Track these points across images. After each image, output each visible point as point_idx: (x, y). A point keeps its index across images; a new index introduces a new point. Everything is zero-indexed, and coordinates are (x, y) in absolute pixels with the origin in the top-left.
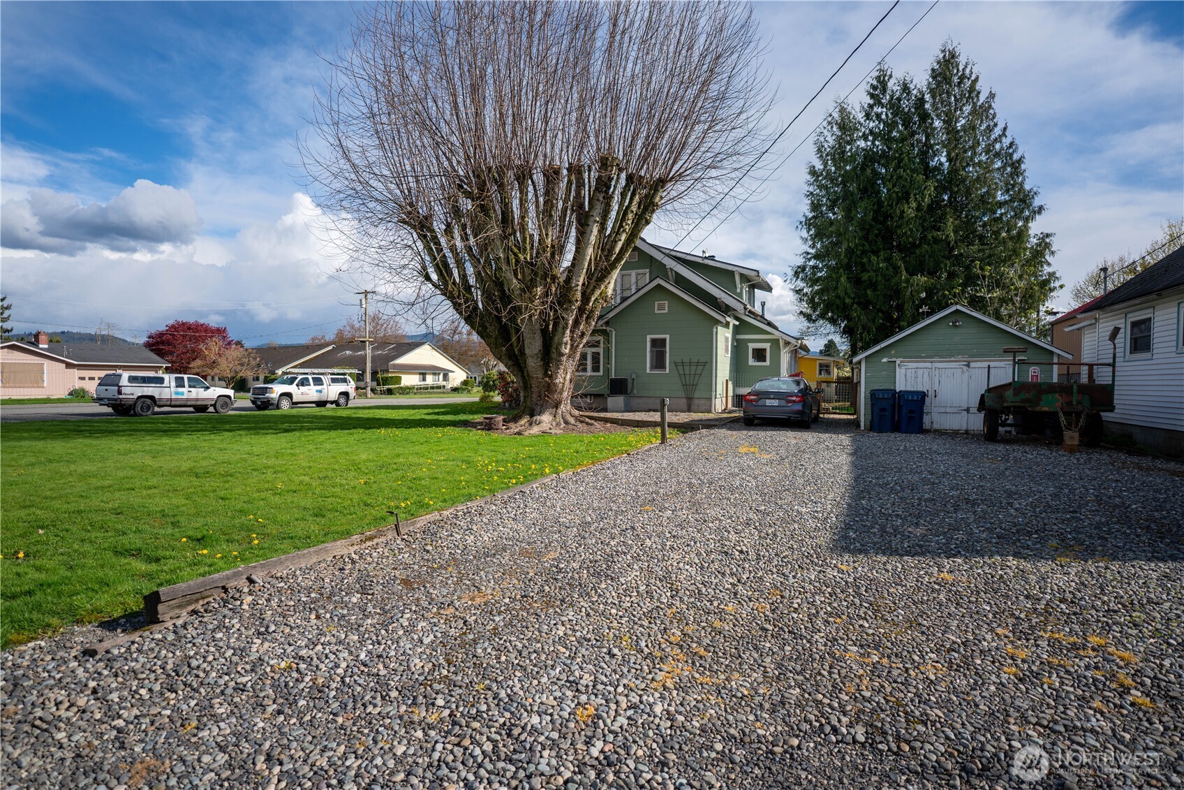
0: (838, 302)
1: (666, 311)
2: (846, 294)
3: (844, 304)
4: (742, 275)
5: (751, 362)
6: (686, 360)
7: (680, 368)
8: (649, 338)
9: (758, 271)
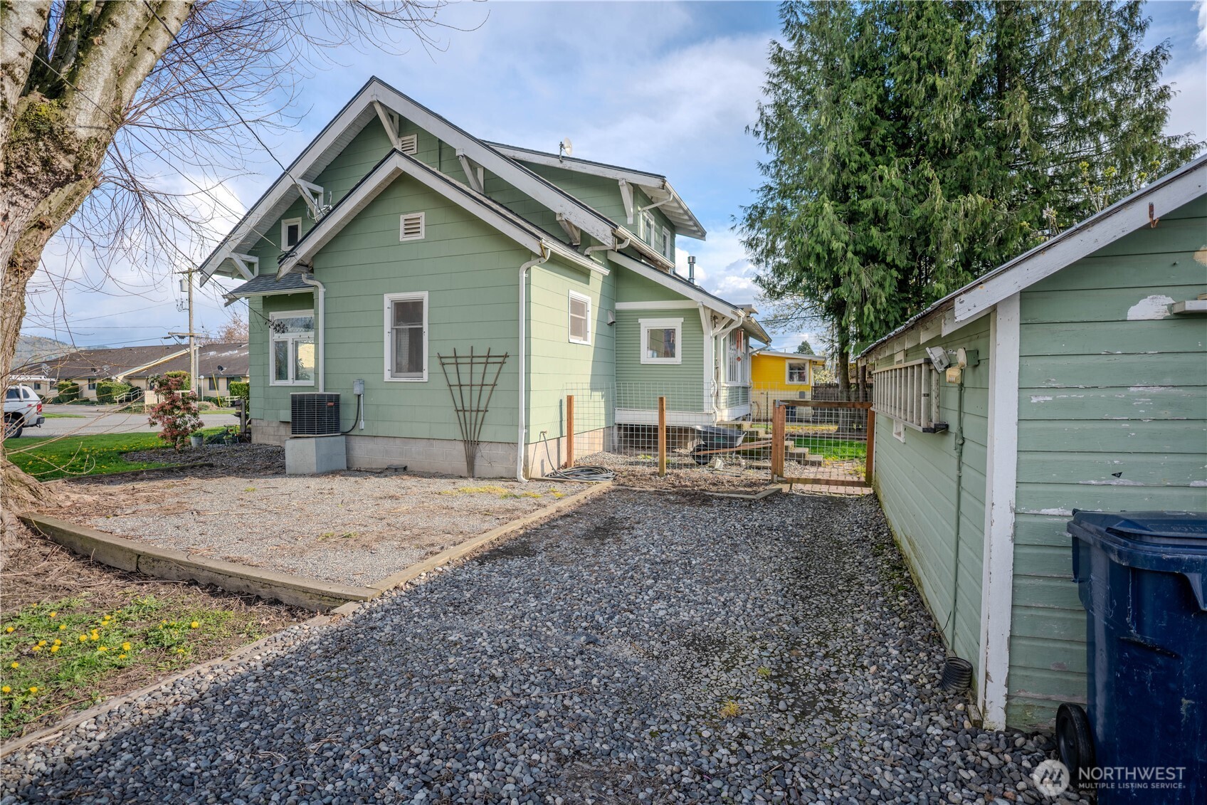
0: (819, 249)
1: (422, 236)
2: (833, 233)
3: (830, 252)
4: (636, 189)
5: (646, 356)
6: (463, 351)
7: (451, 369)
8: (388, 300)
9: (662, 178)
